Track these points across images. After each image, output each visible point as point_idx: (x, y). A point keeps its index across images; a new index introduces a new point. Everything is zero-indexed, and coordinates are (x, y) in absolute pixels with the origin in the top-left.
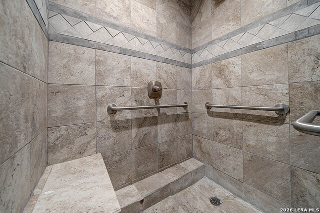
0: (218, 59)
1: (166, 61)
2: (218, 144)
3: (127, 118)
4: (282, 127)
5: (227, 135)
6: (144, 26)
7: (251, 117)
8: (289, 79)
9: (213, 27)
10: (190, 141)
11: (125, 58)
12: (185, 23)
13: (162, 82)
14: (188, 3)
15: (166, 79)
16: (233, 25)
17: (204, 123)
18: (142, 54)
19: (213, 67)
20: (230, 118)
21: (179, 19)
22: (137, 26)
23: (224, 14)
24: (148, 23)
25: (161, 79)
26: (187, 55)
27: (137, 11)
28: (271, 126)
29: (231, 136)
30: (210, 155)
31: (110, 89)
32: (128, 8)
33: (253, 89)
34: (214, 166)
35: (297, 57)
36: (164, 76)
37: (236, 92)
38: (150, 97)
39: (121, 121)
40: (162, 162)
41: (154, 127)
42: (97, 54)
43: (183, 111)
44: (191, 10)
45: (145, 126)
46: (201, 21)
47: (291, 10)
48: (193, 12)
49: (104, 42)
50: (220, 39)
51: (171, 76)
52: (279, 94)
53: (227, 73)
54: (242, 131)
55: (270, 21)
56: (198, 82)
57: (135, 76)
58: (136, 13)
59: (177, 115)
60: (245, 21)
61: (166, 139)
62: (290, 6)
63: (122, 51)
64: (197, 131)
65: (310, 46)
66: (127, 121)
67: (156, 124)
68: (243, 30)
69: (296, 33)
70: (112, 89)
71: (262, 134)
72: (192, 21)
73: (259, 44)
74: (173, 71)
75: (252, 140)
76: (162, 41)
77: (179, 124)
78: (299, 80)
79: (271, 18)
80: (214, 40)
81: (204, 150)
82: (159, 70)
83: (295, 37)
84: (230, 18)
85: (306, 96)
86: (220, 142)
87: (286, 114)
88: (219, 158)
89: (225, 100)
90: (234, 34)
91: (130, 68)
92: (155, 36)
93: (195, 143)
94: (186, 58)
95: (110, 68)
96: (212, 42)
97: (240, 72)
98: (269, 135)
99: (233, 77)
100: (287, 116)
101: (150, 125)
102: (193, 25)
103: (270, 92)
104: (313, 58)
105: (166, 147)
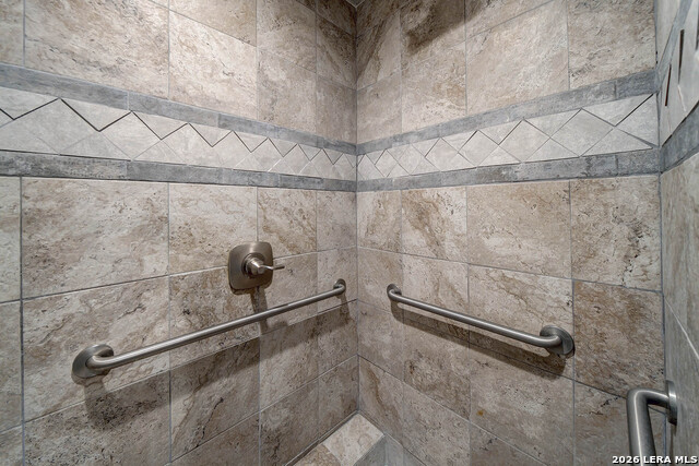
0: (414, 183)
1: (286, 182)
2: (415, 392)
3: (154, 372)
4: (555, 382)
5: (436, 377)
6: (216, 90)
7: (487, 344)
8: (573, 270)
9: (406, 100)
10: (352, 375)
11: (146, 190)
12: (339, 79)
13: (272, 240)
14: (348, 30)
15: (286, 229)
16: (450, 107)
17: (384, 333)
18: (210, 173)
19: (404, 200)
20: (442, 335)
21: (323, 68)
22: (191, 91)
23: (429, 74)
24: (229, 81)
25: (271, 232)
26: (345, 160)
27: (193, 49)
28: (532, 376)
29: (443, 380)
30: (396, 416)
31: (84, 301)
32: (160, 39)
33: (492, 274)
34: (407, 445)
35: (591, 220)
36: (280, 222)
37: (455, 274)
38: (236, 291)
39: (132, 390)
40: (274, 456)
41: (250, 371)
42: (29, 191)
43: (335, 303)
44: (355, 46)
45: (219, 377)
46: (379, 79)
47: (579, 99)
48: (359, 53)
49: (60, 149)
50: (421, 135)
51: (300, 218)
52: (549, 302)
53: (435, 223)
54: (467, 372)
55: (532, 116)
56: (371, 229)
57: (185, 239)
58: (188, 54)
59: (317, 318)
60: (478, 103)
61: (285, 391)
62: (577, 91)
63: (137, 170)
64: (369, 350)
65: (620, 199)
66: (152, 384)
67: (255, 360)
68: (471, 124)
69: (589, 159)
70: (93, 296)
71: (513, 390)
72: (357, 74)
73: (508, 167)
74: (307, 205)
75: (490, 402)
76: (276, 129)
77: (324, 340)
78: (594, 277)
79: (533, 109)
80: (407, 134)
81: (384, 399)
82: (264, 209)
83: (588, 168)
84: (444, 87)
85: (612, 320)
86: (419, 388)
87: (567, 356)
88: (418, 429)
89: (430, 288)
90: (450, 128)
91: (165, 220)
92: (252, 117)
93: (363, 378)
94: (342, 167)
95: (85, 231)
96: (401, 138)
97: (464, 229)
98: (528, 397)
99: (448, 235)
100: (568, 361)
101: (237, 367)
102: (362, 85)
103: (530, 291)
104: (626, 230)
105: (285, 413)
